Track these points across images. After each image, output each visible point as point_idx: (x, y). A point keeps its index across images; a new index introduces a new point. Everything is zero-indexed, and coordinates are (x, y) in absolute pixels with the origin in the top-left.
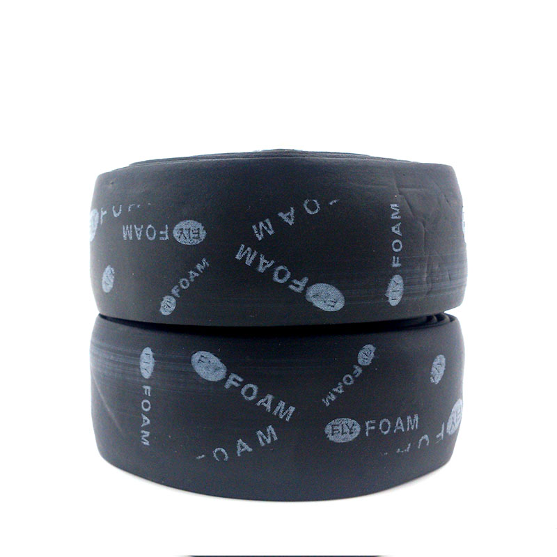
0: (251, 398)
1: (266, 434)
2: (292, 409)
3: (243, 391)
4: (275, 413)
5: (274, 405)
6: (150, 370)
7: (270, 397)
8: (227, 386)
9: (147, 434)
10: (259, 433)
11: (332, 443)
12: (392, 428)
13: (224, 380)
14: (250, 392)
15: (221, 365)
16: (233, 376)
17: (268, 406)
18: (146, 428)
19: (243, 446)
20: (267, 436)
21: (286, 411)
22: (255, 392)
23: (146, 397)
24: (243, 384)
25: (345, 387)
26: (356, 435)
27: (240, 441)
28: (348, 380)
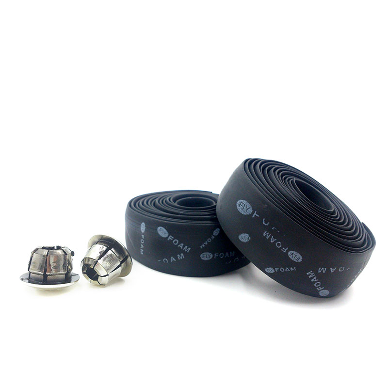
1: (180, 255)
2: (189, 249)
3: (174, 242)
4: (184, 249)
5: (184, 247)
6: (144, 230)
7: (182, 244)
8: (168, 239)
9: (142, 251)
10: (178, 255)
11: (203, 260)
12: (225, 256)
13: (168, 237)
14: (176, 242)
15: (167, 232)
16: (170, 236)
17: (182, 247)
18: (142, 249)
19: (173, 259)
21: (187, 249)
22: (178, 242)
23: (142, 239)
24: (173, 239)
25: (208, 243)
26: (211, 258)
27: (172, 257)
28: (209, 240)
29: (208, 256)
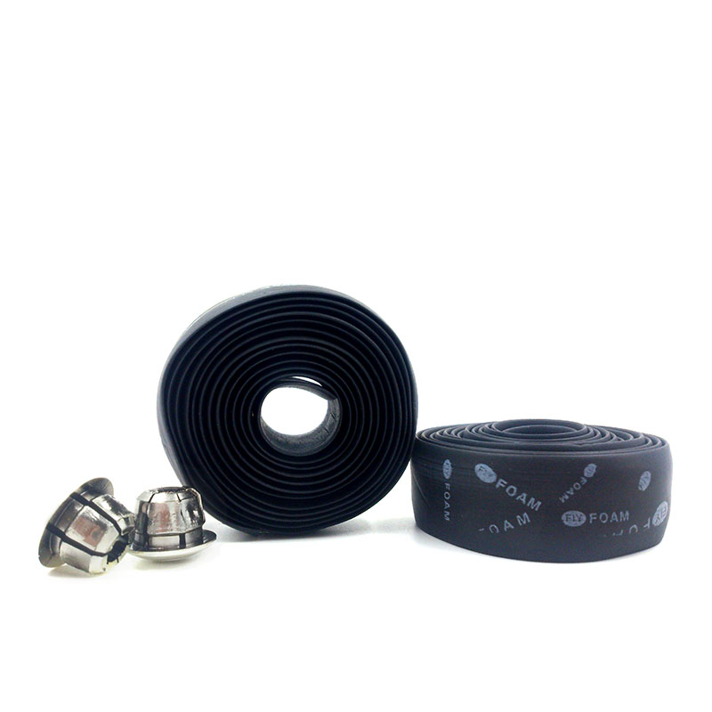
0: (513, 495)
1: (522, 517)
2: (539, 503)
3: (507, 490)
4: (528, 505)
5: (528, 500)
6: (449, 474)
7: (524, 495)
8: (497, 486)
9: (448, 513)
10: (518, 517)
11: (566, 526)
12: (610, 518)
13: (495, 483)
14: (512, 491)
15: (493, 473)
16: (501, 480)
17: (524, 501)
18: (448, 510)
19: (508, 525)
20: (523, 519)
21: (535, 504)
22: (515, 491)
23: (447, 491)
24: (507, 486)
25: (575, 491)
26: (583, 522)
27: (506, 521)
28: (577, 486)
29: (576, 518)
